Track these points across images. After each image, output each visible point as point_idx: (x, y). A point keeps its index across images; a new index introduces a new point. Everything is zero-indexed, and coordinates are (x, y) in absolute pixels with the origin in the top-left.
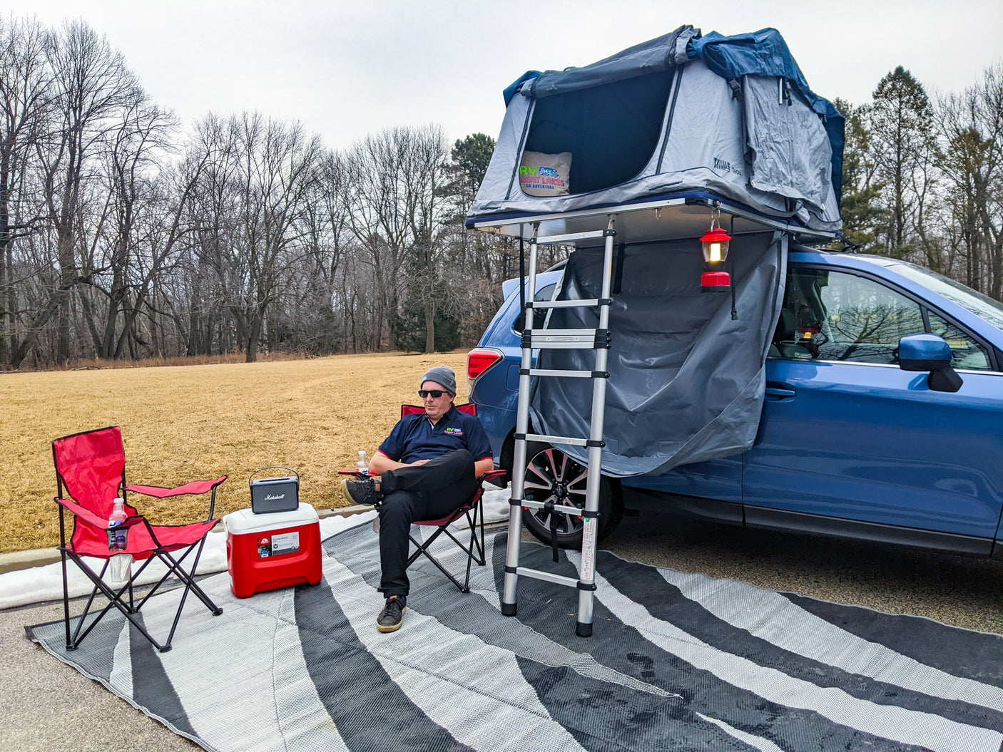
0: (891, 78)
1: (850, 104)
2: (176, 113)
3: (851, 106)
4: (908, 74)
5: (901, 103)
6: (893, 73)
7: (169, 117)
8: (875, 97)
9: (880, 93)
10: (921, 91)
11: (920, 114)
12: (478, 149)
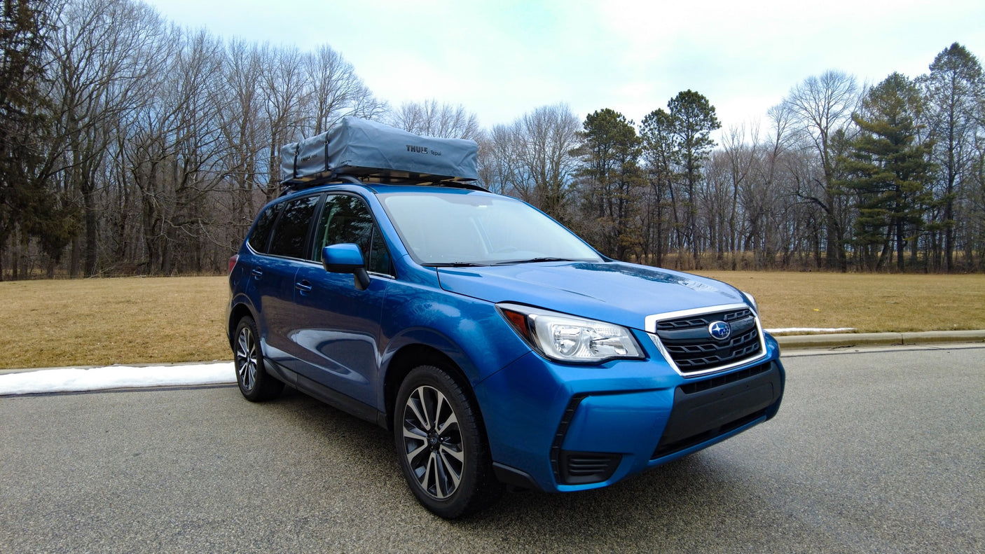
0: (946, 52)
1: (906, 77)
2: (389, 103)
3: (908, 78)
4: (963, 48)
5: (955, 73)
6: (949, 49)
7: (384, 106)
8: (931, 69)
9: (937, 65)
10: (975, 63)
11: (973, 83)
12: (603, 120)
